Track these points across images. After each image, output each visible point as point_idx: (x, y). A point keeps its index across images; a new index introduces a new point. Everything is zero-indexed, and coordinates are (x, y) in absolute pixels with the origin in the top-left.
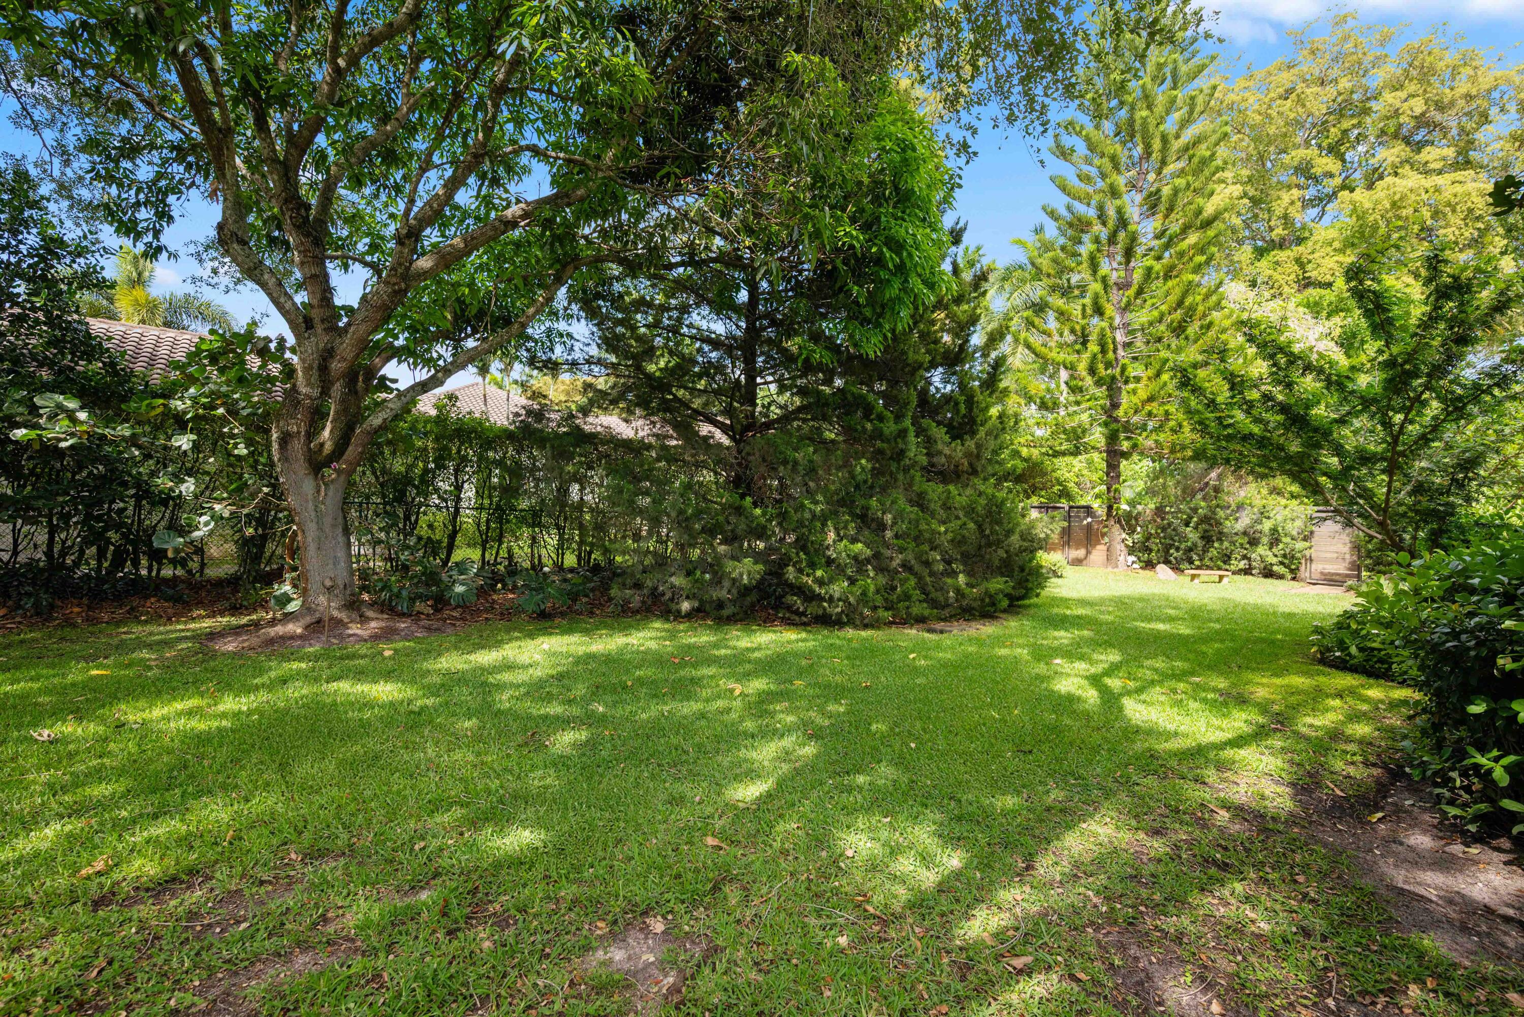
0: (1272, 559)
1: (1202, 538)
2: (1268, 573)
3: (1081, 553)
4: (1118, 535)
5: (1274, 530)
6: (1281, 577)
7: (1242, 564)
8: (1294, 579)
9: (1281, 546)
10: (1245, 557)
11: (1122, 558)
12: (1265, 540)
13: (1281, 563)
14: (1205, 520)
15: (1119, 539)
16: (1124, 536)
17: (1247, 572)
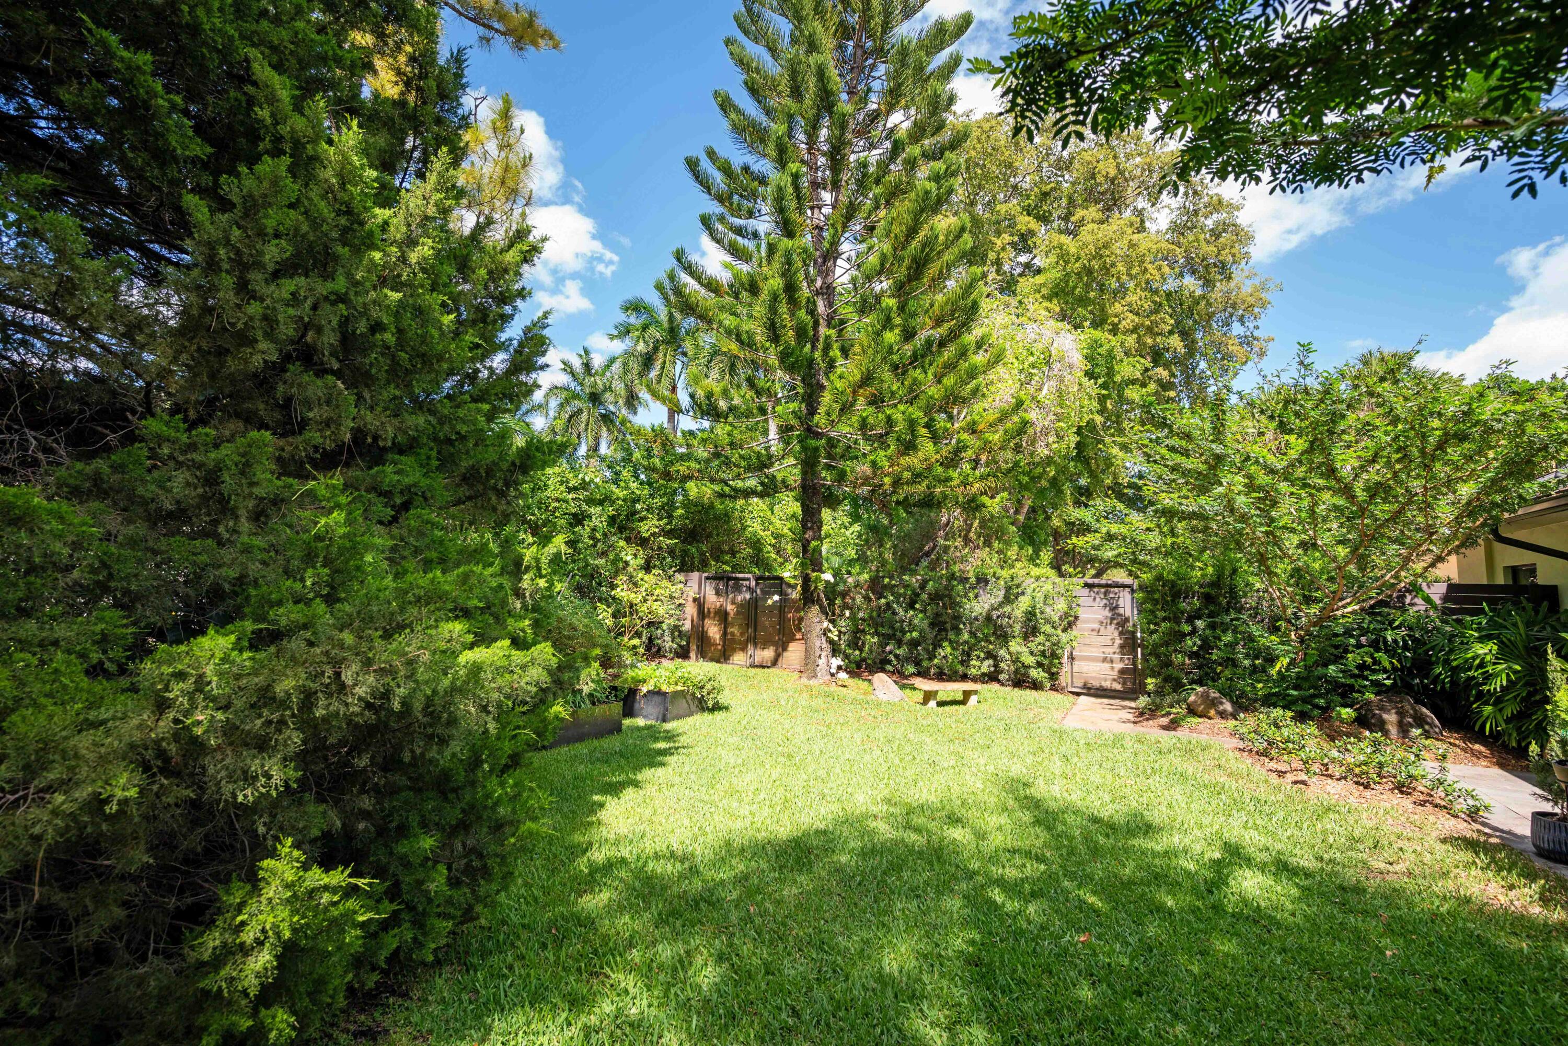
0: (1029, 660)
1: (932, 625)
2: (1021, 681)
3: (768, 654)
4: (815, 621)
5: (1030, 615)
6: (1036, 686)
7: (987, 665)
8: (1054, 688)
9: (1040, 639)
10: (990, 655)
11: (822, 662)
12: (1017, 628)
13: (1039, 665)
14: (935, 597)
15: (818, 629)
16: (826, 624)
17: (992, 677)
